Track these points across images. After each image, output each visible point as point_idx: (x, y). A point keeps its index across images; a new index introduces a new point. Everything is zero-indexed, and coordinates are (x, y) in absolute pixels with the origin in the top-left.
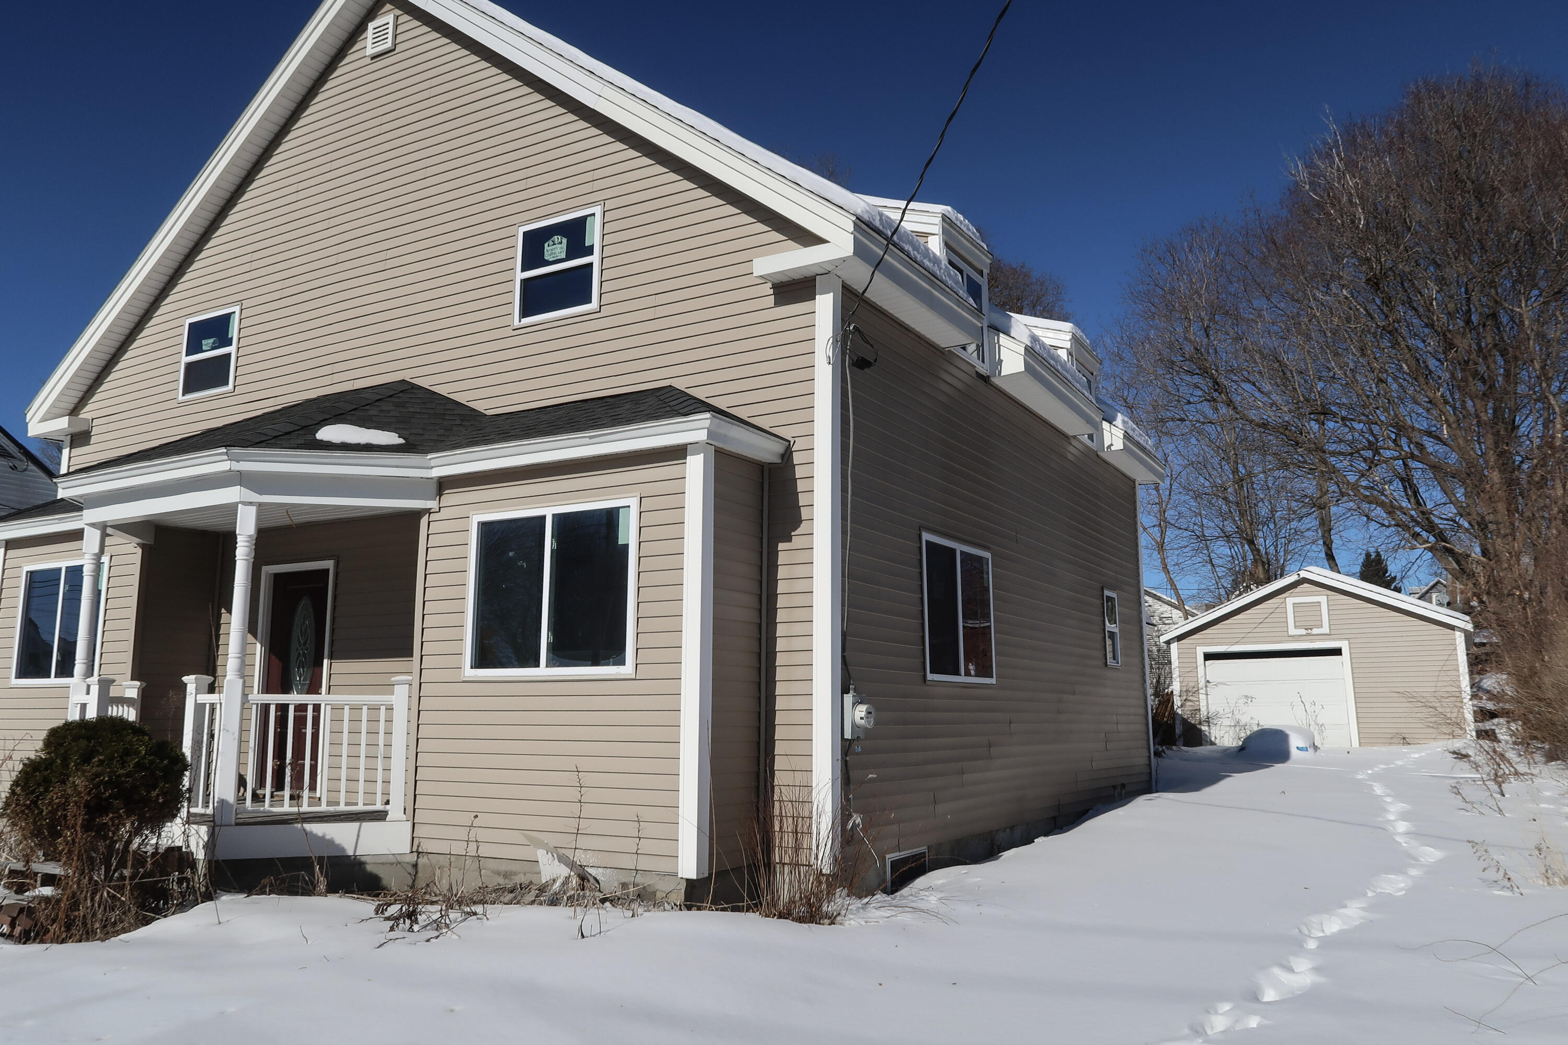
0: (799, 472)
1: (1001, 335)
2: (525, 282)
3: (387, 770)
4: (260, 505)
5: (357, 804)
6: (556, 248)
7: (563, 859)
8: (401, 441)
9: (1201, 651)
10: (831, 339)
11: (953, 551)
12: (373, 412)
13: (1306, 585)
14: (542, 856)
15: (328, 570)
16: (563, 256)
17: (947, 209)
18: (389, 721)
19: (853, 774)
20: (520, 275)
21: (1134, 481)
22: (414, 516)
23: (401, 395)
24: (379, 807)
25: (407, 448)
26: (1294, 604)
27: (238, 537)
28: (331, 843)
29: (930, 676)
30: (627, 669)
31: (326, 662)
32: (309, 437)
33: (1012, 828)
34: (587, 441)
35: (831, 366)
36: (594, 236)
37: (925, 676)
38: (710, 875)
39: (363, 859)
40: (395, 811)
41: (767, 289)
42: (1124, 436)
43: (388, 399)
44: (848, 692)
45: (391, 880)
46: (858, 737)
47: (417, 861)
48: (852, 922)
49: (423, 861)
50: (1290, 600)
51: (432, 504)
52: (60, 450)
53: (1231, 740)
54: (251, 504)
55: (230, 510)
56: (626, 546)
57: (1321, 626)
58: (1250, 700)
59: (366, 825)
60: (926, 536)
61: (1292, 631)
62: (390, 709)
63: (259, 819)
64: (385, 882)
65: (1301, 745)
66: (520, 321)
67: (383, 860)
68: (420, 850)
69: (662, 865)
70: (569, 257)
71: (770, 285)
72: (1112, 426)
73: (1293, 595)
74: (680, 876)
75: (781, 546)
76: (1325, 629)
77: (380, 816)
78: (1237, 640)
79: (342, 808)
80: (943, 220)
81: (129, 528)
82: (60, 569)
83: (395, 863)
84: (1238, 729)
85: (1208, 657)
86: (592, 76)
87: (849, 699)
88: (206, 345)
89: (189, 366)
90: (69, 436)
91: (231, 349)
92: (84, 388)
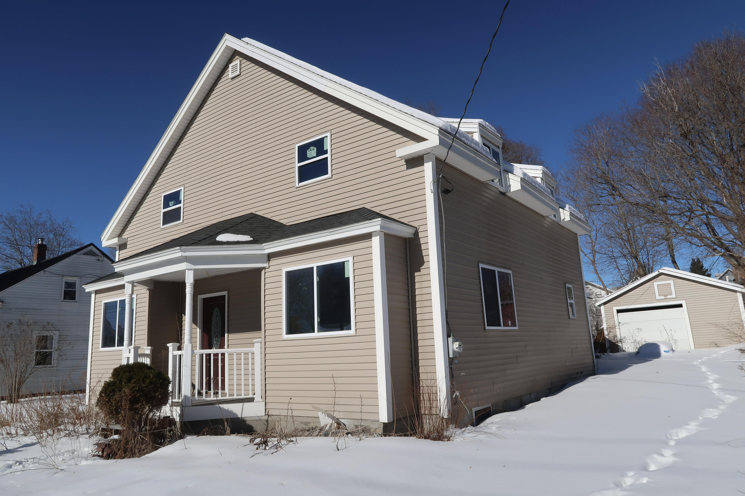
0: (422, 241)
1: (509, 174)
2: (300, 168)
3: (253, 380)
4: (195, 270)
5: (241, 395)
6: (312, 152)
7: (330, 416)
8: (252, 239)
9: (615, 309)
10: (432, 182)
11: (494, 271)
12: (240, 227)
13: (663, 276)
14: (321, 415)
15: (225, 296)
16: (315, 155)
17: (480, 121)
18: (253, 359)
19: (455, 373)
20: (298, 165)
21: (576, 234)
22: (259, 270)
23: (251, 219)
24: (251, 396)
25: (254, 242)
26: (658, 285)
27: (186, 284)
28: (231, 412)
29: (487, 328)
30: (352, 332)
31: (226, 334)
32: (213, 240)
33: (530, 394)
34: (329, 234)
35: (433, 194)
36: (327, 146)
37: (485, 328)
38: (394, 420)
39: (245, 419)
40: (258, 398)
41: (403, 162)
42: (570, 214)
43: (246, 221)
44: (450, 337)
45: (258, 428)
46: (456, 356)
47: (268, 419)
48: (457, 440)
49: (270, 419)
50: (656, 283)
51: (266, 265)
52: (116, 250)
53: (633, 349)
54: (191, 269)
55: (183, 273)
56: (349, 278)
57: (671, 294)
58: (640, 330)
59: (245, 404)
60: (481, 265)
61: (658, 297)
62: (253, 353)
63: (202, 403)
64: (255, 429)
65: (666, 350)
66: (299, 184)
67: (253, 419)
68: (269, 414)
69: (372, 417)
70: (318, 155)
71: (404, 160)
72: (564, 210)
73: (656, 281)
74: (380, 422)
75: (416, 274)
76: (674, 296)
77: (251, 400)
78: (631, 303)
79: (235, 397)
80: (479, 125)
81: (143, 282)
82: (117, 301)
83: (259, 420)
84: (635, 344)
85: (619, 311)
86: (322, 78)
87: (450, 340)
88: (171, 204)
89: (165, 213)
90: (119, 246)
91: (181, 205)
92: (124, 225)
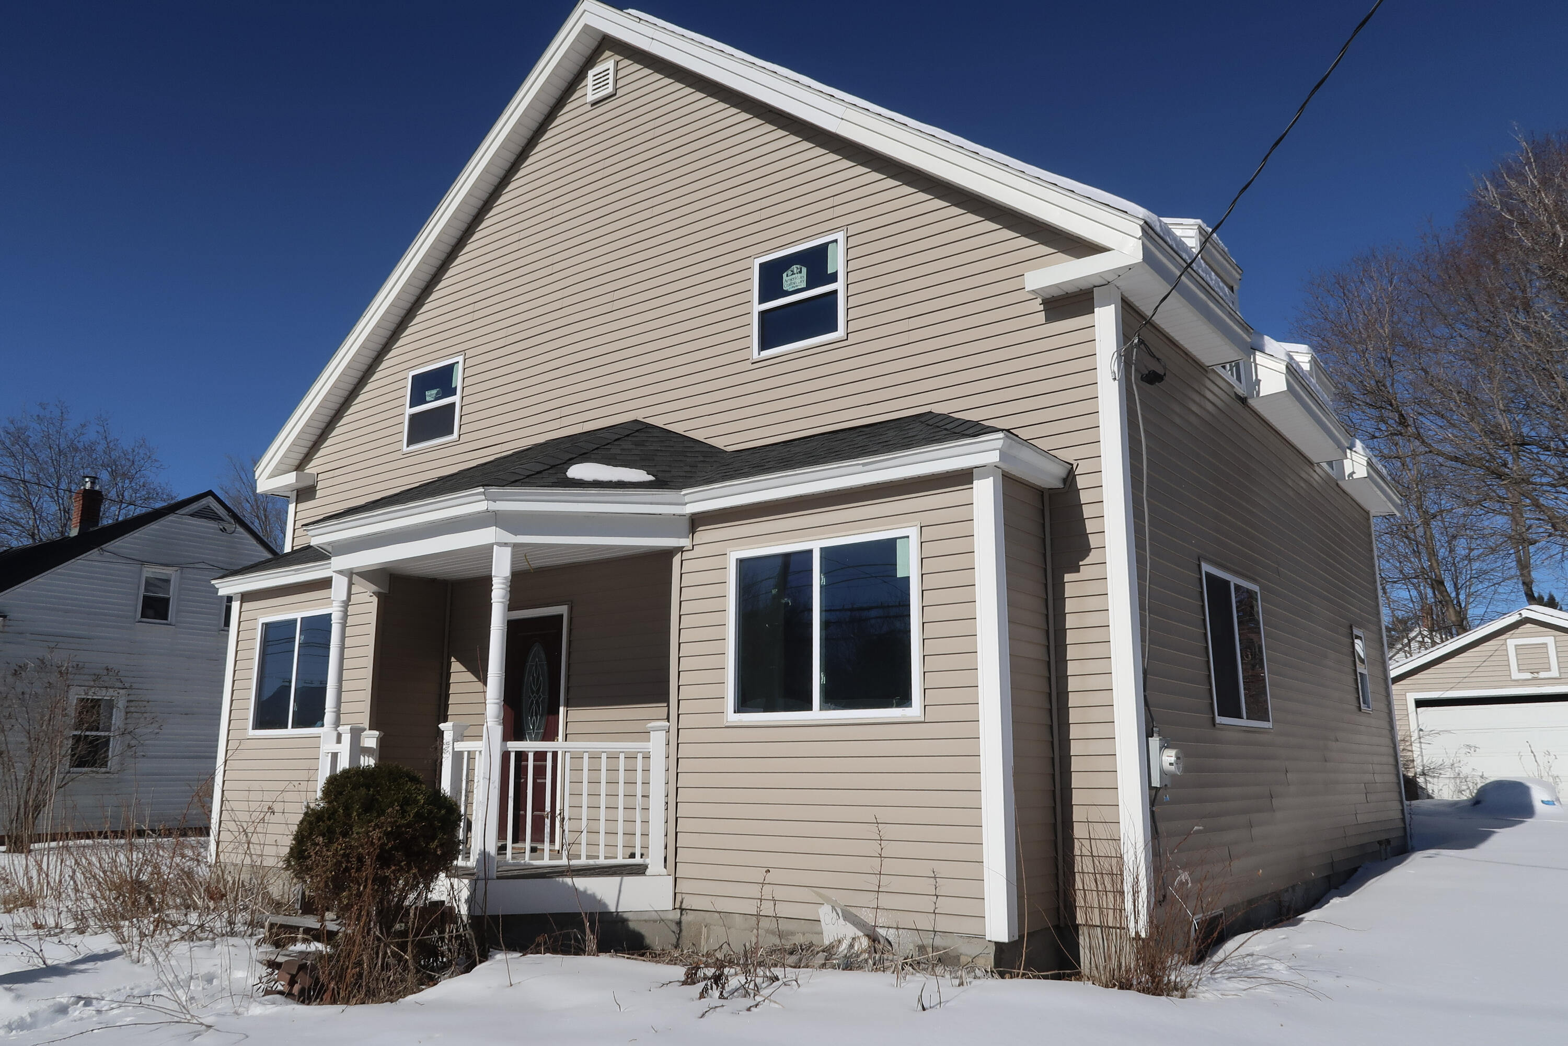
0: (1084, 497)
1: (1257, 353)
2: (763, 314)
3: (645, 822)
4: (515, 546)
5: (598, 857)
6: (795, 278)
7: (849, 917)
8: (651, 478)
9: (1411, 697)
10: (1116, 354)
11: (1227, 583)
12: (615, 450)
13: (1528, 625)
14: (825, 914)
15: (562, 616)
16: (804, 285)
17: (1199, 221)
18: (646, 770)
19: (1162, 827)
20: (758, 308)
21: (1368, 513)
22: (667, 555)
23: (637, 434)
24: (638, 860)
25: (659, 484)
26: (1516, 646)
27: (493, 579)
28: (593, 898)
29: (1219, 720)
30: (914, 711)
31: (562, 709)
32: (560, 476)
33: (1293, 887)
34: (860, 468)
35: (1117, 382)
36: (837, 262)
37: (1213, 718)
38: (1021, 937)
39: (625, 915)
40: (654, 862)
41: (1037, 305)
42: (1368, 463)
43: (626, 438)
44: (1152, 736)
45: (654, 939)
46: (1166, 785)
47: (680, 918)
49: (688, 918)
50: (1512, 642)
51: (685, 542)
52: (288, 503)
53: (1451, 793)
54: (506, 544)
55: (485, 553)
56: (907, 579)
57: (1549, 669)
58: (1472, 750)
59: (627, 879)
60: (1206, 568)
61: (1516, 675)
62: (647, 757)
63: (516, 873)
64: (648, 941)
65: (1547, 798)
66: (759, 354)
67: (646, 917)
68: (684, 907)
69: (967, 927)
70: (809, 287)
71: (1039, 300)
72: (1353, 453)
73: (1514, 636)
74: (988, 938)
75: (1068, 577)
76: (1554, 673)
77: (640, 870)
78: (1452, 685)
79: (602, 861)
80: (1200, 232)
81: (371, 575)
82: (295, 621)
83: (658, 920)
84: (1458, 781)
85: (1420, 703)
86: (832, 99)
87: (1155, 742)
88: (430, 396)
89: (413, 418)
90: (295, 492)
91: (456, 399)
92: (310, 444)
